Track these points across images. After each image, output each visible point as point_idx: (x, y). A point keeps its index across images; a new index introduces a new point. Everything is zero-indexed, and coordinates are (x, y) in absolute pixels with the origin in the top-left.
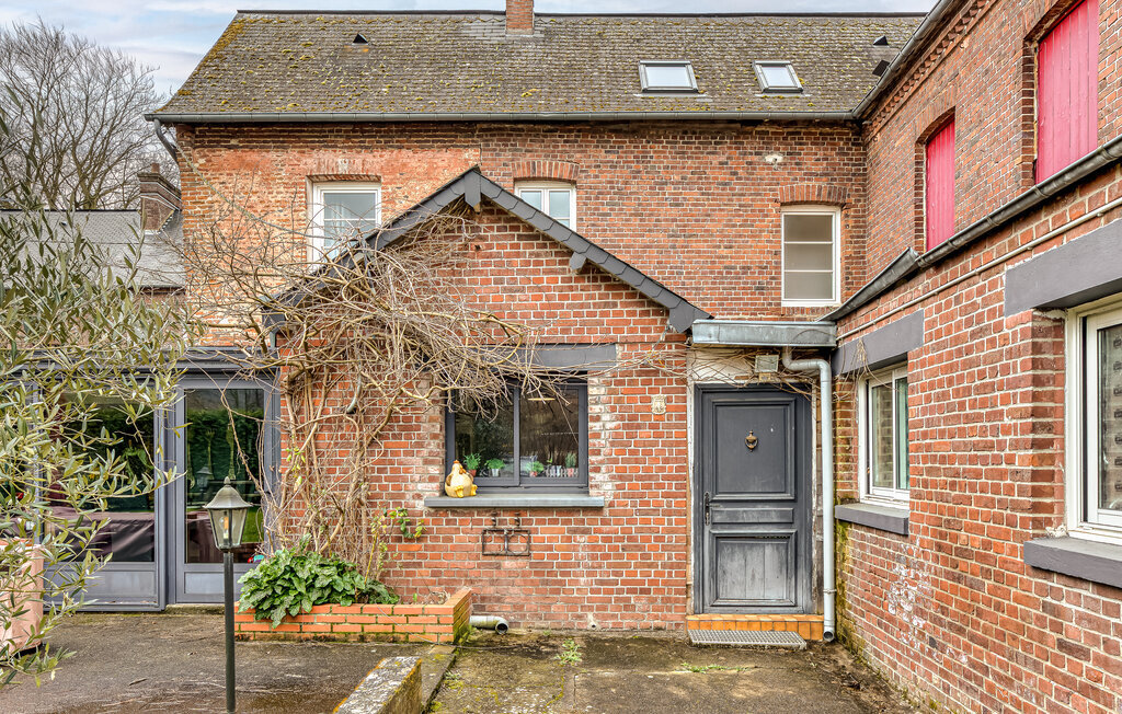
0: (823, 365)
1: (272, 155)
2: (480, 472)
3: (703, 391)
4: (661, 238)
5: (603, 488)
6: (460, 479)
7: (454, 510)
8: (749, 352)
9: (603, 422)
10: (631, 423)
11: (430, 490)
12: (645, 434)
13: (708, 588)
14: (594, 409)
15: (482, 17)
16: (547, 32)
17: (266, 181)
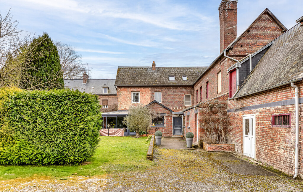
0: (182, 115)
1: (127, 89)
2: (155, 124)
3: (173, 117)
4: (171, 98)
5: (165, 125)
6: (153, 124)
7: (153, 127)
8: (177, 114)
9: (165, 120)
10: (167, 120)
11: (151, 125)
12: (168, 121)
13: (174, 133)
14: (164, 119)
15: (149, 68)
16: (157, 70)
17: (127, 92)
